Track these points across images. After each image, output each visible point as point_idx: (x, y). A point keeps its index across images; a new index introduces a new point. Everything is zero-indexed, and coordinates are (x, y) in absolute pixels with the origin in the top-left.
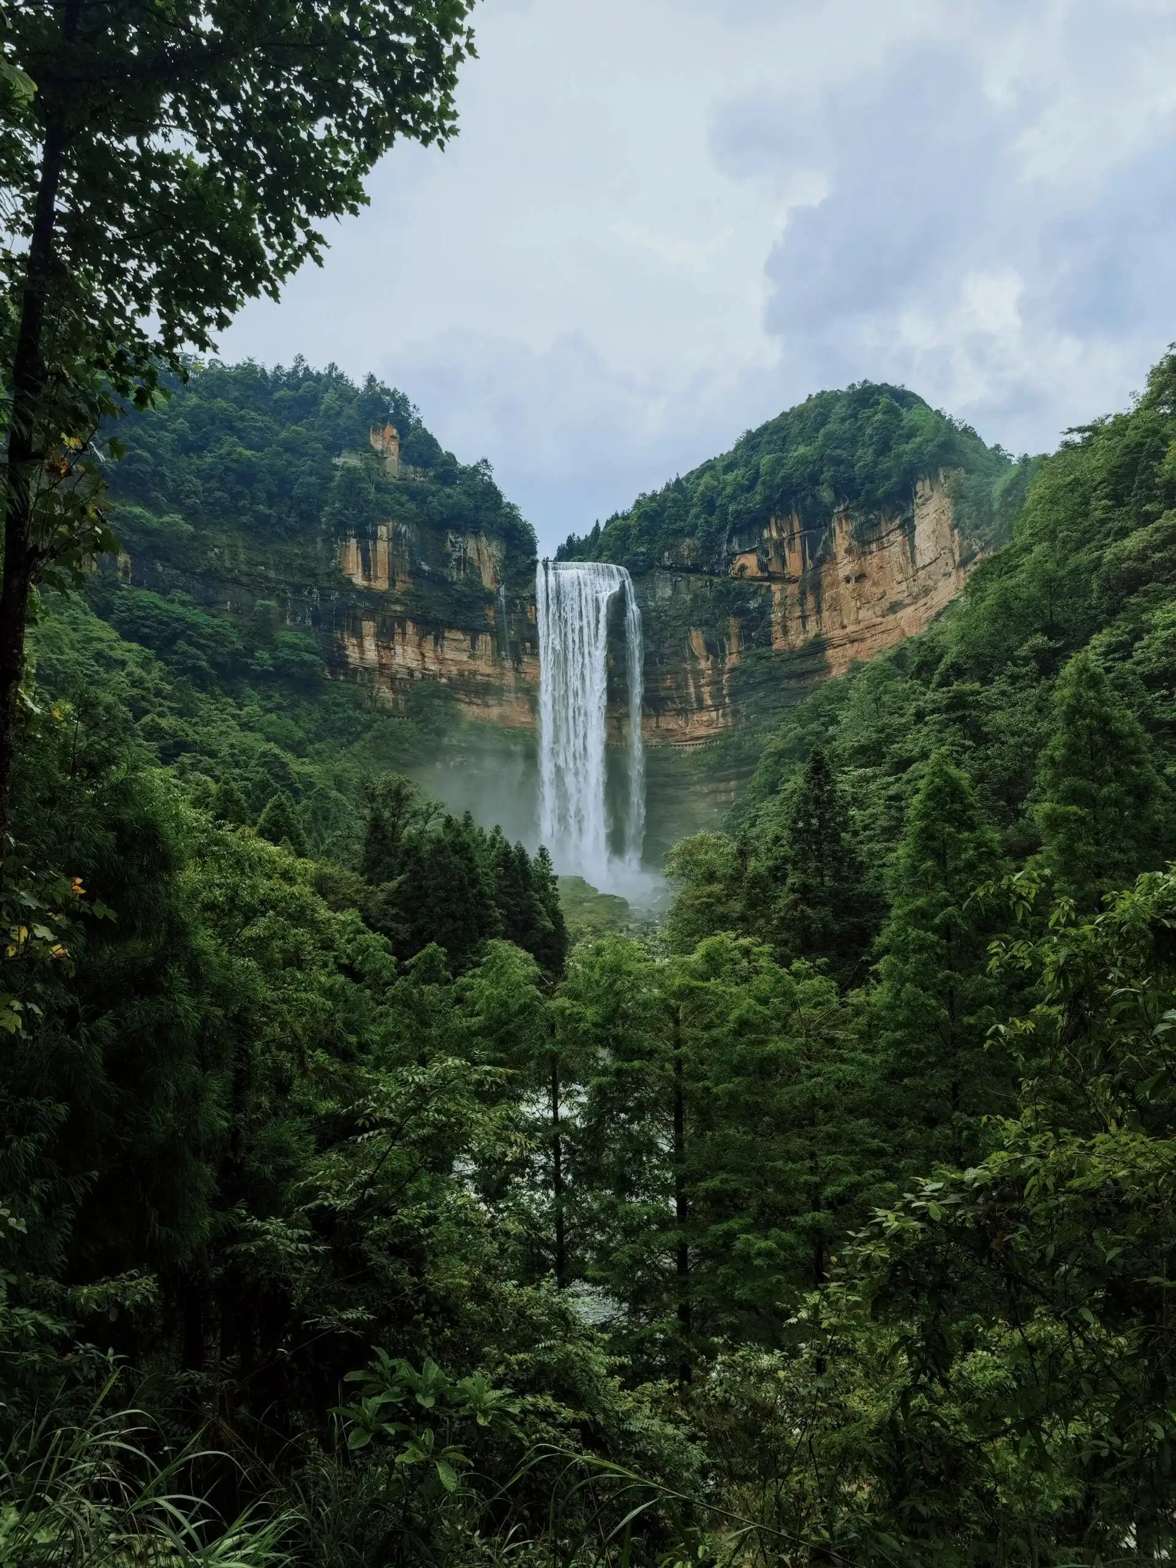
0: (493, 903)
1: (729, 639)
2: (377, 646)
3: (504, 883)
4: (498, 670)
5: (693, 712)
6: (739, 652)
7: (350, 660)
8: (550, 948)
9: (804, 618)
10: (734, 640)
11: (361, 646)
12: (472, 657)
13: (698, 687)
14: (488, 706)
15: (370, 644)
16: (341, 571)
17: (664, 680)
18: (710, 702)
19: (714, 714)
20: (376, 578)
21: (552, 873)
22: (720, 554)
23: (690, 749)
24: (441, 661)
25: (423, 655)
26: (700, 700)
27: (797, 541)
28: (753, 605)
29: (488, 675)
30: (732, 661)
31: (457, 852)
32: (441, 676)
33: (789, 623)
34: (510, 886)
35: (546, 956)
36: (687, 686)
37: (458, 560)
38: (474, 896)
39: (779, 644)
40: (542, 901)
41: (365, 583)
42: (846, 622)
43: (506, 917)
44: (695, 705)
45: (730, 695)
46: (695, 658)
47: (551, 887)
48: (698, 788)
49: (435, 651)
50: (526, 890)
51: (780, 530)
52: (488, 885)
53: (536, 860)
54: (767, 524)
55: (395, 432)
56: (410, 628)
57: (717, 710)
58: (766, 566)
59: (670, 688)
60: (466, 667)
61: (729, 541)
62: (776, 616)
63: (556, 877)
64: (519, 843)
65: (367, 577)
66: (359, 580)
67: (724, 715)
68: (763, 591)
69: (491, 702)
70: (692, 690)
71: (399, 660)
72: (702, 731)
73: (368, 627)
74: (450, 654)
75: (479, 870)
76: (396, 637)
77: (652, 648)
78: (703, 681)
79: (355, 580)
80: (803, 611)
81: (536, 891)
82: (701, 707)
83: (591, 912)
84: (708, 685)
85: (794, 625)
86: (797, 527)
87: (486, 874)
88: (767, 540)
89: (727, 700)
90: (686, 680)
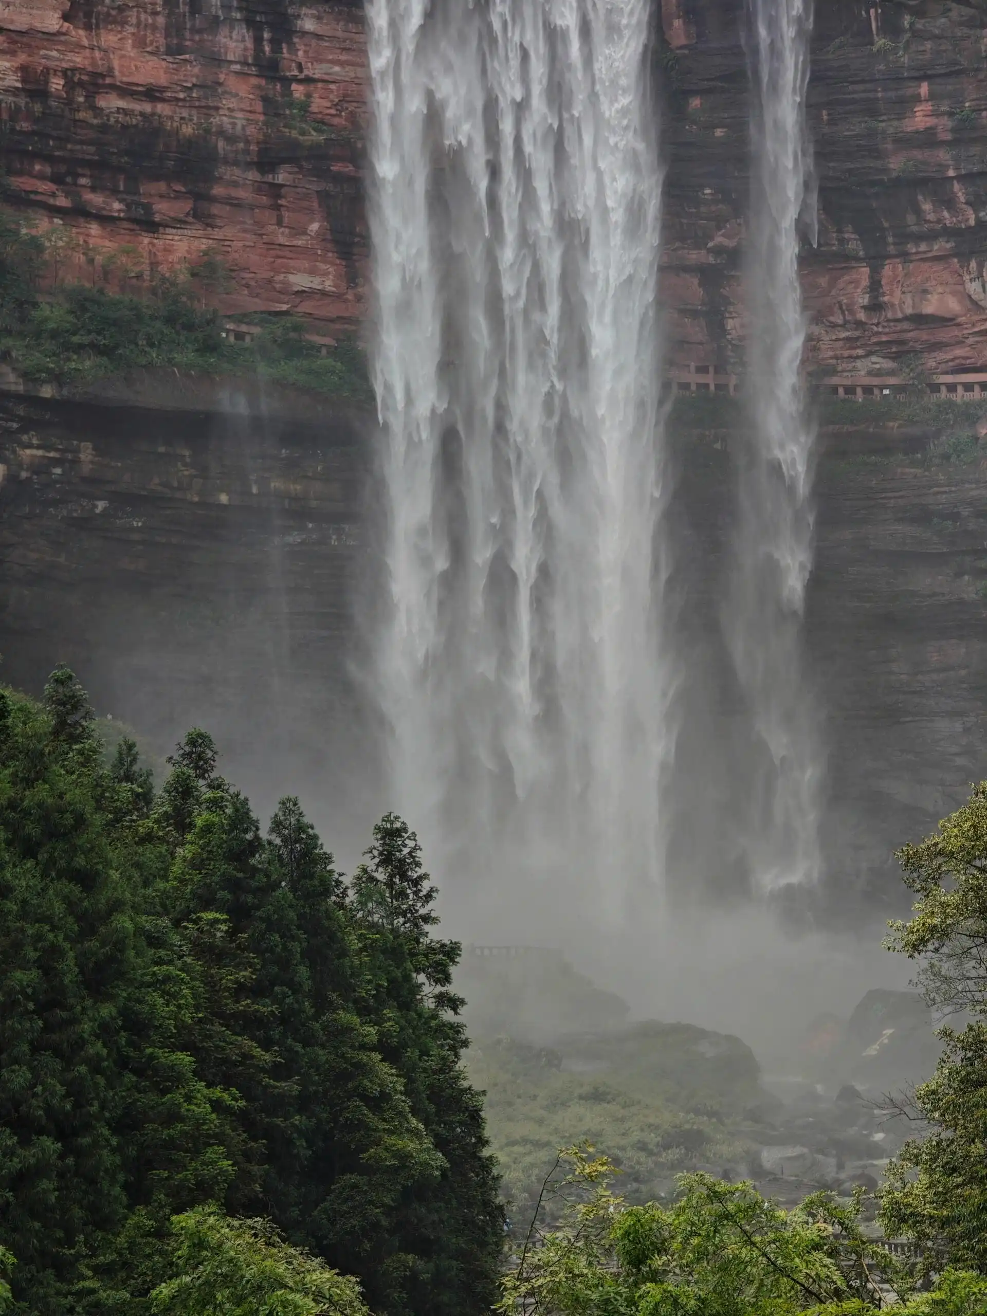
0: (184, 1059)
3: (229, 976)
4: (193, 72)
8: (424, 1248)
14: (152, 226)
17: (905, 105)
21: (434, 934)
29: (152, 94)
31: (29, 850)
34: (257, 991)
35: (411, 1281)
38: (105, 1031)
40: (391, 1054)
43: (243, 1119)
47: (429, 990)
50: (322, 1005)
52: (160, 983)
53: (366, 878)
59: (928, 139)
60: (53, 56)
63: (451, 952)
64: (289, 806)
69: (163, 209)
75: (124, 922)
81: (363, 1010)
83: (597, 1096)
87: (155, 941)
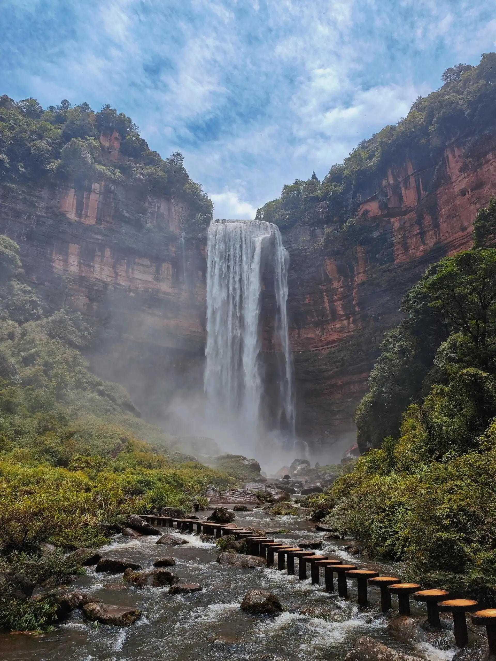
1: (357, 262)
2: (79, 262)
4: (176, 291)
5: (327, 322)
6: (365, 271)
7: (55, 270)
9: (422, 234)
10: (361, 263)
11: (66, 261)
12: (157, 279)
13: (331, 302)
15: (74, 261)
16: (59, 208)
18: (342, 313)
19: (345, 322)
20: (86, 216)
22: (346, 207)
23: (326, 352)
24: (131, 280)
25: (117, 274)
26: (334, 312)
27: (412, 180)
28: (375, 234)
29: (168, 294)
30: (360, 278)
32: (130, 290)
33: (409, 241)
36: (323, 302)
37: (152, 214)
39: (401, 258)
41: (77, 219)
42: (465, 224)
44: (330, 317)
45: (358, 304)
46: (329, 281)
48: (334, 381)
49: (127, 272)
51: (395, 177)
54: (385, 176)
55: (117, 135)
56: (108, 253)
57: (348, 318)
58: (386, 205)
59: (309, 305)
60: (151, 286)
61: (354, 197)
62: (397, 238)
65: (79, 214)
66: (72, 216)
67: (354, 322)
68: (384, 224)
70: (327, 305)
71: (96, 275)
72: (335, 337)
73: (74, 248)
74: (138, 275)
76: (96, 258)
77: (295, 276)
78: (336, 297)
79: (69, 216)
80: (421, 229)
82: (335, 317)
84: (339, 299)
85: (412, 242)
86: (410, 170)
88: (386, 186)
89: (357, 309)
90: (322, 298)
